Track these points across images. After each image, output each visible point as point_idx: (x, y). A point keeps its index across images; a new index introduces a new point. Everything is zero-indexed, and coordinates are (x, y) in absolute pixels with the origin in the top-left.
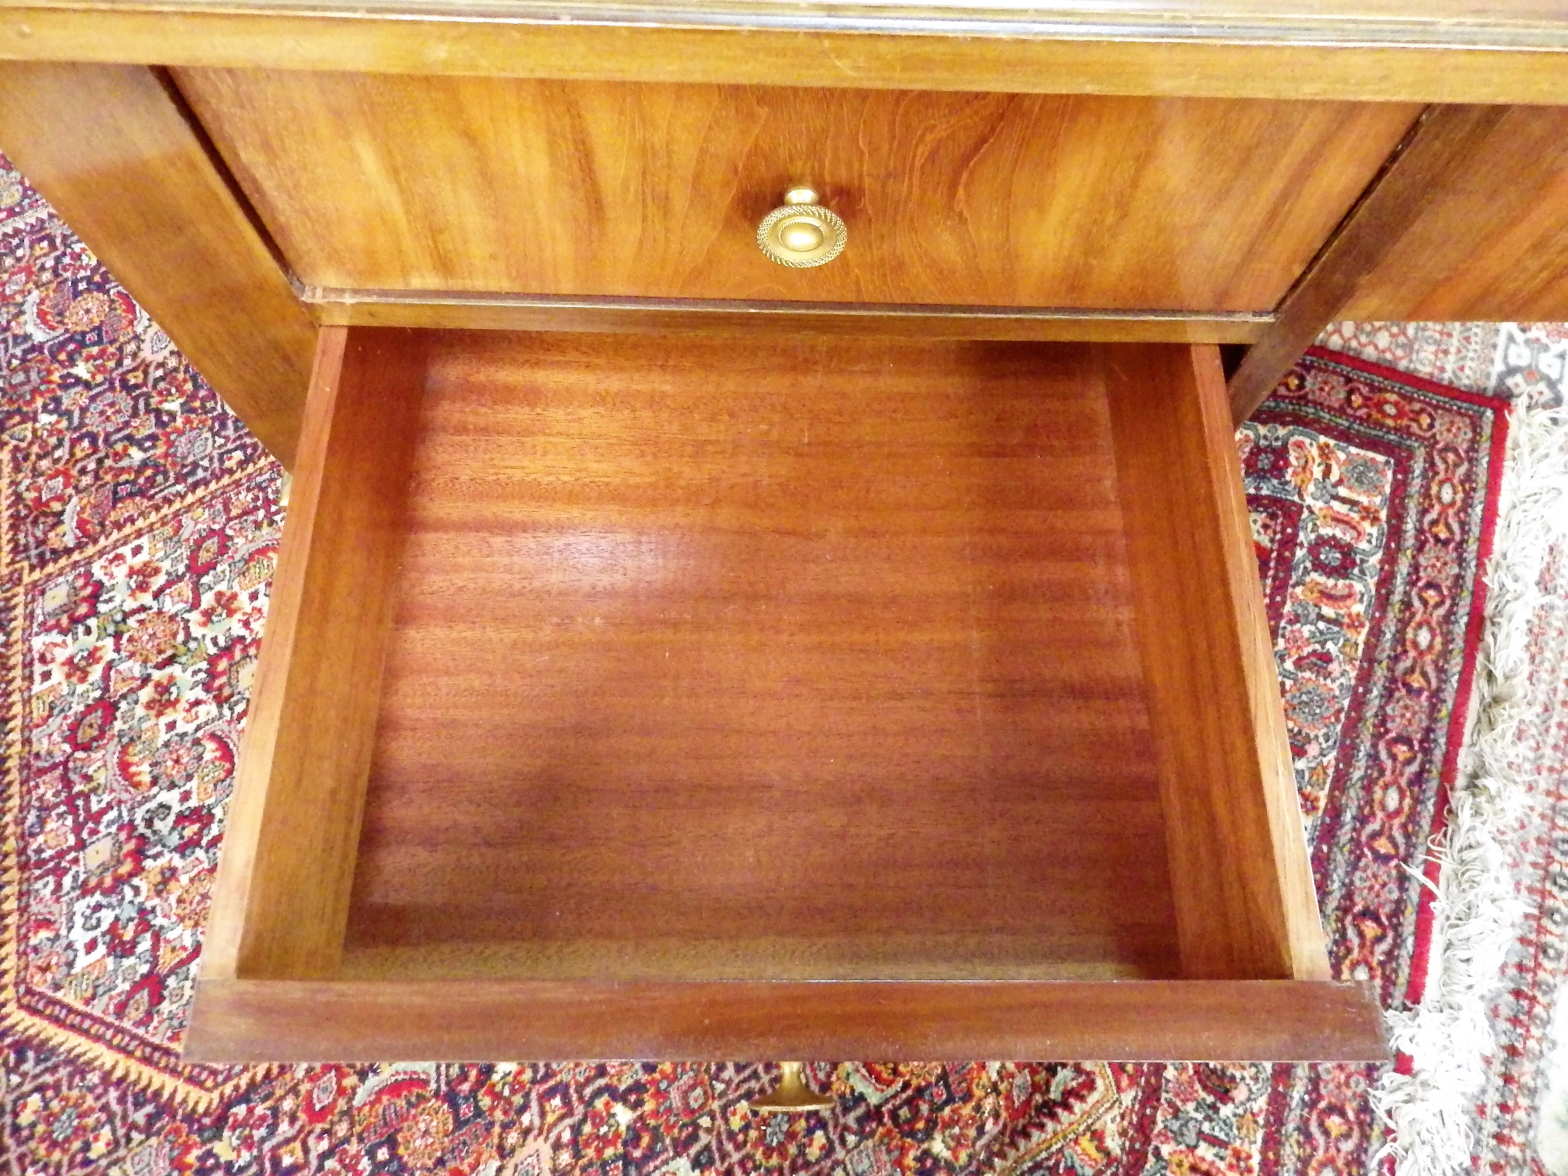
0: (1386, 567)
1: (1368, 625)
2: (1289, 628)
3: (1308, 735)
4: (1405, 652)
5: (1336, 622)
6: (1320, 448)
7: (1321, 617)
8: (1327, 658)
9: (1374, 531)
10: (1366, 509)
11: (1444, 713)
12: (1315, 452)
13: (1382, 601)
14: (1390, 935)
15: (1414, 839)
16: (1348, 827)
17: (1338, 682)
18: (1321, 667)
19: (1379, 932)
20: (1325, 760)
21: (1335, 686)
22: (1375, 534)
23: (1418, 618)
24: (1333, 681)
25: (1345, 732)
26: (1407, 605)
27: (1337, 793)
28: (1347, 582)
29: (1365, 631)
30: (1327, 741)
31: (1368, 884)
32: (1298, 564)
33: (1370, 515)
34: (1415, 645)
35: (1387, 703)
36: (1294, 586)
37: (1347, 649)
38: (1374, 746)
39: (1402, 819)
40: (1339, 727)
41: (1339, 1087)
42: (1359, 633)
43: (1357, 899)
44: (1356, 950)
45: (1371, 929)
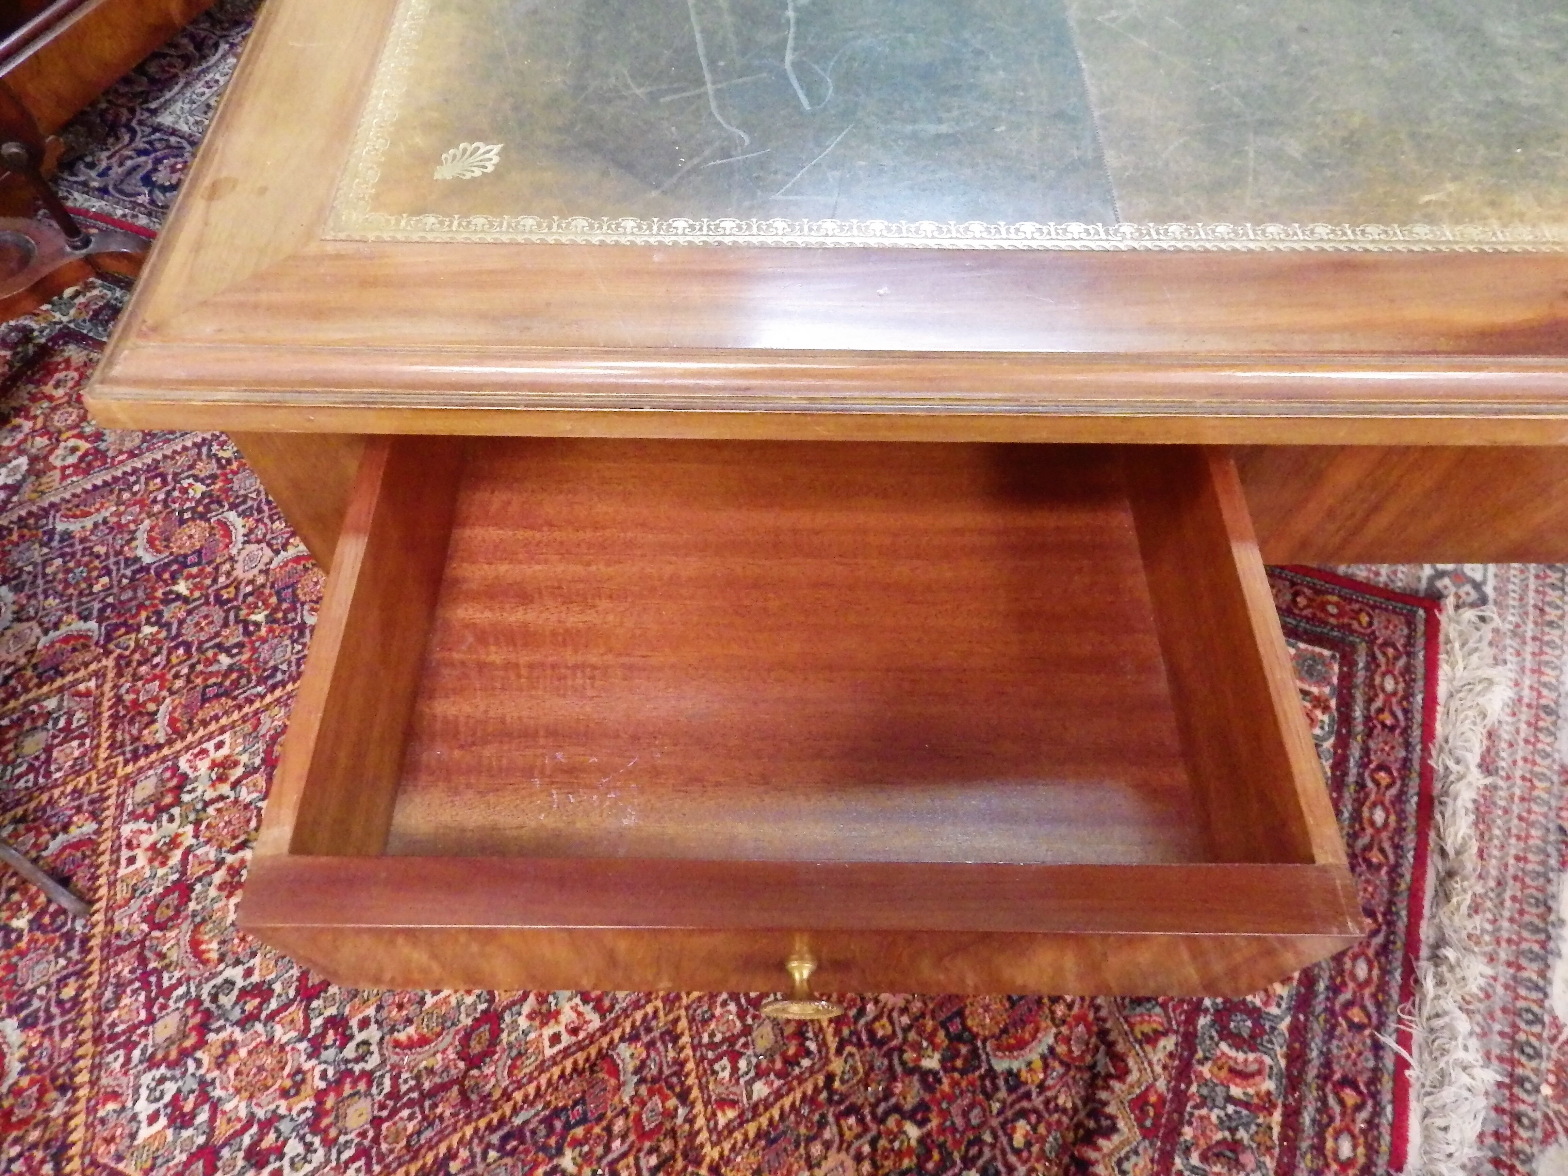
0: (1339, 751)
4: (1363, 829)
9: (1325, 718)
10: (1318, 699)
11: (1403, 886)
13: (1338, 782)
14: (1370, 1103)
15: (1385, 1008)
16: (1322, 997)
19: (1358, 1100)
22: (1326, 721)
23: (1372, 798)
26: (1361, 785)
31: (1344, 1052)
33: (1321, 704)
34: (1372, 823)
39: (1372, 988)
43: (1336, 1067)
44: (1338, 1118)
45: (1350, 1097)
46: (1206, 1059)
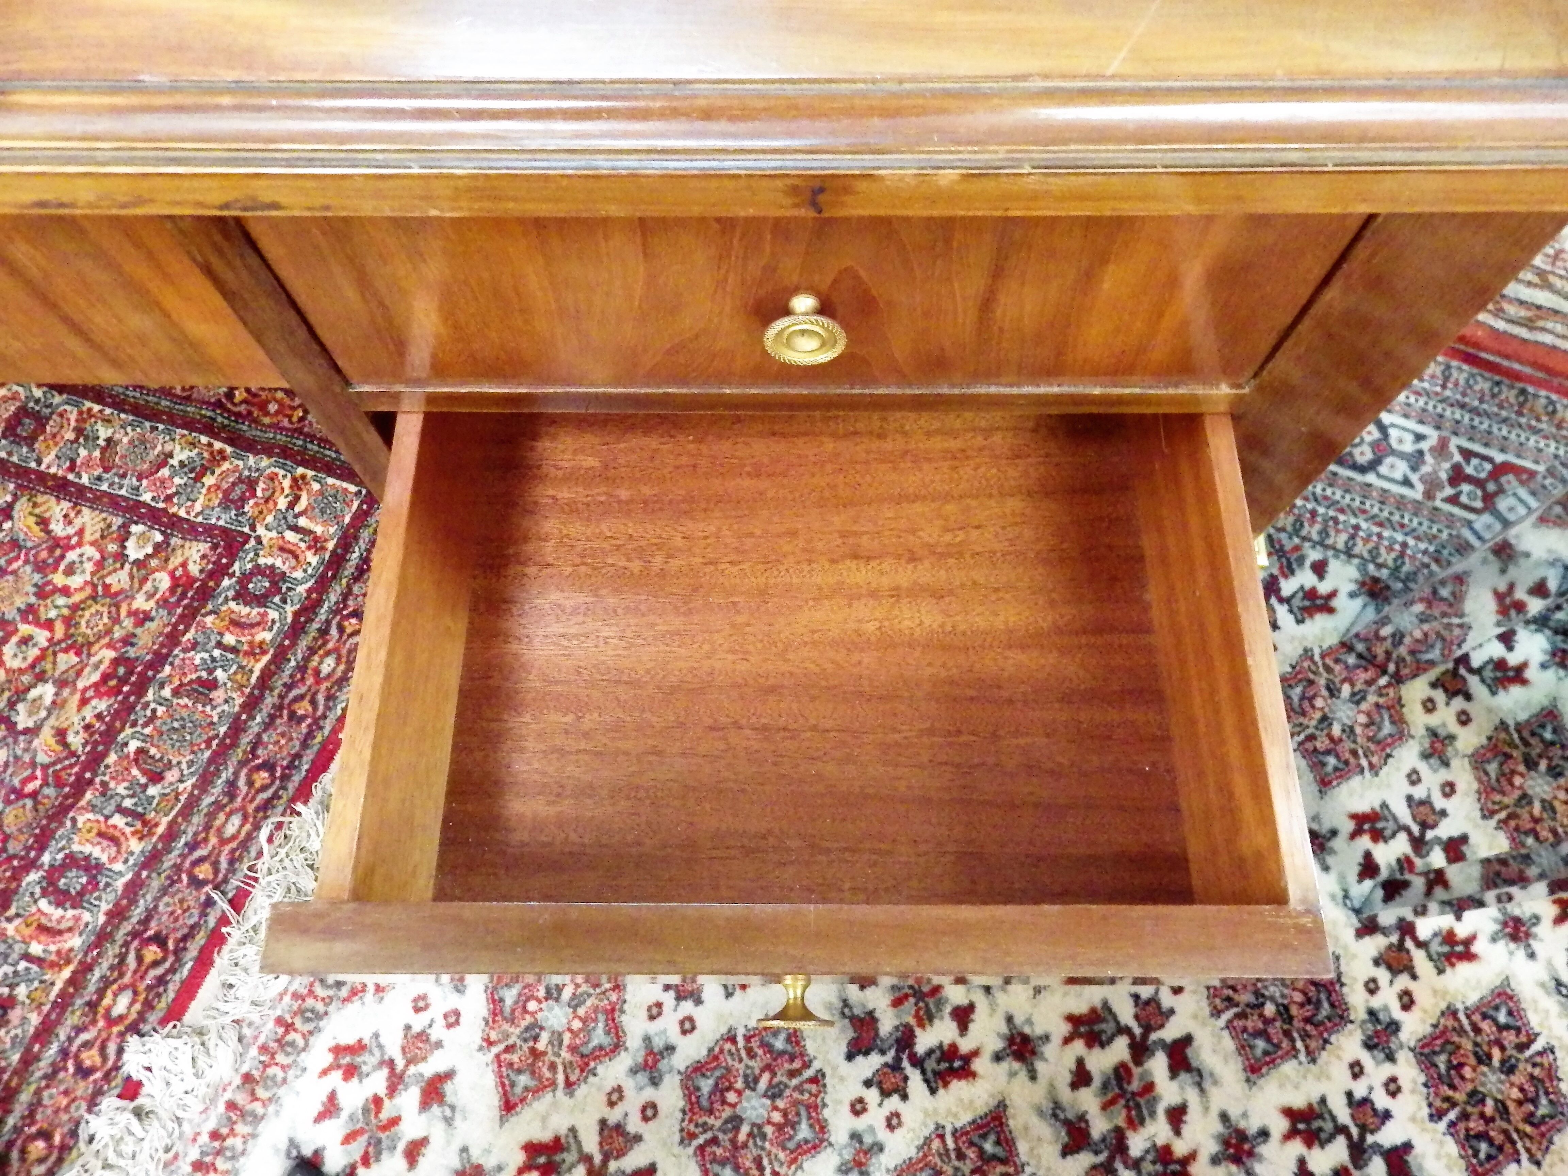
0: (314, 595)
1: (271, 651)
2: (182, 656)
3: (170, 761)
4: (303, 679)
5: (234, 650)
6: (295, 480)
7: (219, 645)
8: (213, 685)
9: (314, 560)
10: (316, 539)
11: (319, 738)
12: (287, 483)
13: (296, 629)
14: (171, 959)
15: (237, 865)
16: (176, 853)
17: (219, 710)
18: (201, 693)
19: (160, 955)
20: (181, 787)
21: (215, 714)
22: (314, 563)
23: (330, 645)
24: (214, 708)
25: (211, 761)
26: (324, 632)
27: (180, 820)
28: (262, 610)
29: (266, 659)
30: (189, 767)
31: (170, 909)
32: (220, 594)
33: (317, 544)
34: (317, 672)
35: (265, 731)
36: (204, 615)
37: (239, 677)
38: (236, 774)
39: (234, 845)
40: (207, 754)
41: (57, 1112)
42: (258, 661)
43: (153, 924)
44: (129, 975)
45: (152, 952)
46: (18, 915)
